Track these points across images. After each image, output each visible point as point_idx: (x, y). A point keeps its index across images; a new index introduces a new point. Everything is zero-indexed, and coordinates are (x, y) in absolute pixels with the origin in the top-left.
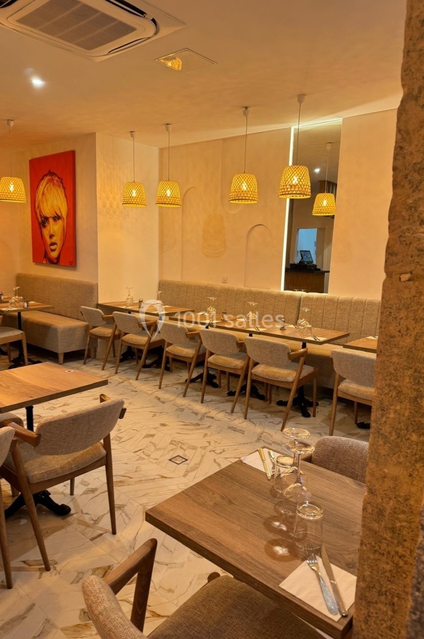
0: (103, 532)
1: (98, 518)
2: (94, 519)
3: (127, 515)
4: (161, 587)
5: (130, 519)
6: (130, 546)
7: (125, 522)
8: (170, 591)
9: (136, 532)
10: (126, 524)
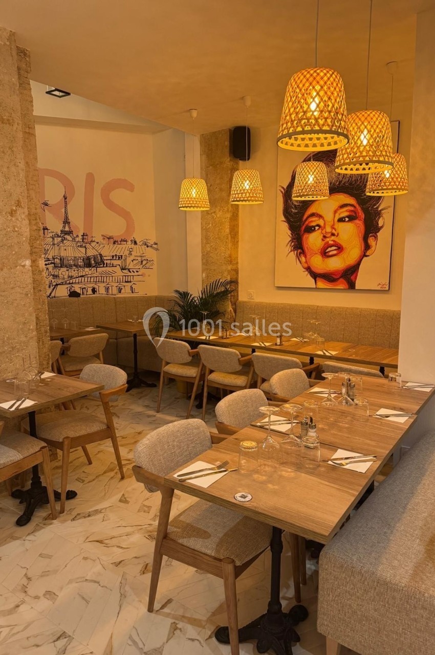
0: (161, 610)
1: (174, 634)
2: (178, 631)
3: (135, 642)
4: (94, 561)
5: (130, 638)
6: (125, 597)
7: (136, 629)
8: (85, 558)
9: (119, 616)
10: (134, 627)
